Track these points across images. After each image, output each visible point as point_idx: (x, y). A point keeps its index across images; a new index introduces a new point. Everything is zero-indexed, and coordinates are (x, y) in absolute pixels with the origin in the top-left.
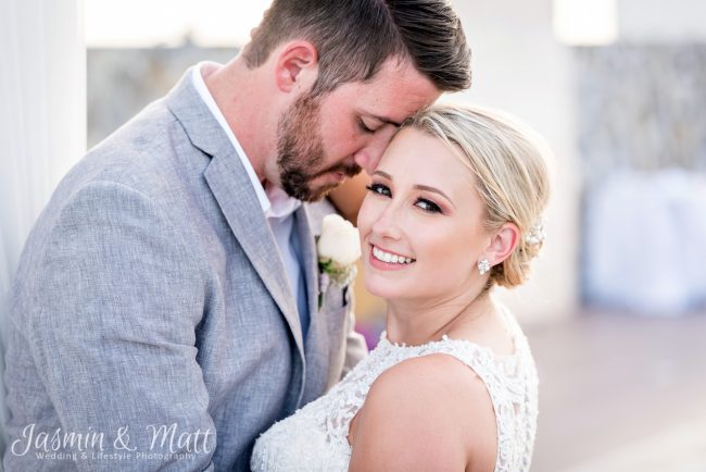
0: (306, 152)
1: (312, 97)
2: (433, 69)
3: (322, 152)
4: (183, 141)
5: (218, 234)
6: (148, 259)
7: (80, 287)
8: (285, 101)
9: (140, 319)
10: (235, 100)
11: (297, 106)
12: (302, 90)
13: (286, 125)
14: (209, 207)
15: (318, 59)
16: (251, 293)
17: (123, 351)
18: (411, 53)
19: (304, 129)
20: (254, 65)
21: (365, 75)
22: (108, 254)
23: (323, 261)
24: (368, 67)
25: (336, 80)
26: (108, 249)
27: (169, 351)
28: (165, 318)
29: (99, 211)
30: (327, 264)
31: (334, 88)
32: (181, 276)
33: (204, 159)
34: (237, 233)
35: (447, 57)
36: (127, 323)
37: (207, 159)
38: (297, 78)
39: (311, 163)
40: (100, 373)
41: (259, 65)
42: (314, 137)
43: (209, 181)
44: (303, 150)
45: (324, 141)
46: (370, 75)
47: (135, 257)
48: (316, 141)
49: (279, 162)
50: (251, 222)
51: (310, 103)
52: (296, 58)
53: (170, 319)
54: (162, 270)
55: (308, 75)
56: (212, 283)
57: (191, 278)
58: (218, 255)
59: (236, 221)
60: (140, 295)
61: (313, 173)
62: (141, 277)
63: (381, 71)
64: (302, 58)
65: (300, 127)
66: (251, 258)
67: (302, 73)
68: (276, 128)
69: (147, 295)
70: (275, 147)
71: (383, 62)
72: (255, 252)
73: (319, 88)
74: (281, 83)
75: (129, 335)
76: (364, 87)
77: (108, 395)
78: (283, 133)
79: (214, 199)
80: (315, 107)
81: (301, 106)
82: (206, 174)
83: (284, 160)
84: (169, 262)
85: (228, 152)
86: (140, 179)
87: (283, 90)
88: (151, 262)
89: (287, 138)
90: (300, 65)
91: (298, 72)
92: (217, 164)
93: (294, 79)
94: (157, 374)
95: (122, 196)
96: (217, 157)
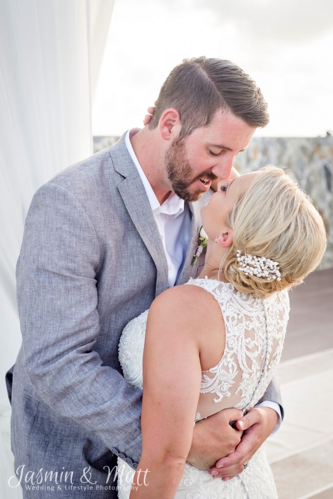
0: (181, 170)
1: (180, 140)
2: (243, 112)
3: (190, 168)
4: (109, 168)
5: (121, 219)
6: (66, 227)
7: (34, 239)
8: (167, 144)
9: (56, 260)
10: (143, 147)
11: (173, 146)
12: (175, 137)
13: (168, 157)
14: (119, 204)
15: (180, 118)
16: (139, 253)
17: (47, 276)
18: (229, 105)
19: (178, 158)
20: (152, 128)
21: (205, 122)
22: (47, 223)
23: (201, 239)
24: (206, 117)
25: (191, 129)
26: (47, 220)
27: (72, 279)
28: (72, 261)
29: (47, 199)
30: (202, 241)
31: (190, 133)
32: (84, 239)
33: (120, 178)
34: (134, 219)
35: (249, 105)
36: (50, 262)
37: (123, 179)
38: (172, 131)
39: (186, 176)
40: (34, 286)
41: (155, 128)
42: (183, 162)
43: (120, 190)
44: (179, 170)
45: (190, 162)
46: (208, 122)
47: (59, 226)
48: (185, 164)
49: (169, 178)
50: (143, 214)
51: (179, 143)
52: (170, 120)
53: (75, 262)
54: (73, 235)
55: (177, 128)
56: (105, 244)
57: (90, 241)
58: (116, 230)
59: (134, 213)
60: (59, 247)
61: (189, 182)
62: (60, 237)
63: (214, 119)
64: (172, 119)
65: (175, 157)
66: (141, 234)
67: (174, 127)
68: (164, 160)
69: (63, 247)
70: (165, 170)
71: (214, 113)
72: (144, 231)
73: (184, 134)
74: (164, 135)
75: (50, 268)
76: (206, 129)
77: (35, 299)
78: (167, 162)
79: (122, 200)
80: (182, 145)
81: (175, 145)
82: (118, 187)
83: (172, 176)
84: (78, 231)
85: (135, 176)
86: (72, 184)
87: (166, 139)
88: (67, 229)
89: (170, 164)
90: (173, 124)
91: (172, 128)
92: (127, 182)
93: (170, 132)
94: (63, 291)
95: (58, 192)
96: (128, 178)
